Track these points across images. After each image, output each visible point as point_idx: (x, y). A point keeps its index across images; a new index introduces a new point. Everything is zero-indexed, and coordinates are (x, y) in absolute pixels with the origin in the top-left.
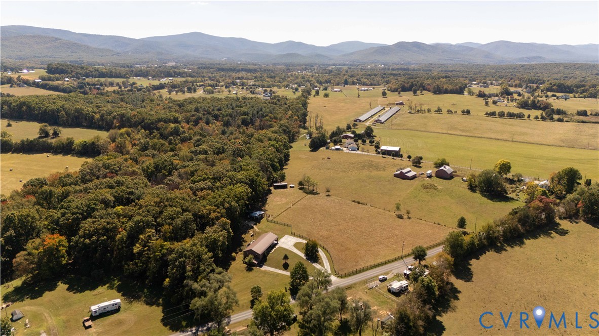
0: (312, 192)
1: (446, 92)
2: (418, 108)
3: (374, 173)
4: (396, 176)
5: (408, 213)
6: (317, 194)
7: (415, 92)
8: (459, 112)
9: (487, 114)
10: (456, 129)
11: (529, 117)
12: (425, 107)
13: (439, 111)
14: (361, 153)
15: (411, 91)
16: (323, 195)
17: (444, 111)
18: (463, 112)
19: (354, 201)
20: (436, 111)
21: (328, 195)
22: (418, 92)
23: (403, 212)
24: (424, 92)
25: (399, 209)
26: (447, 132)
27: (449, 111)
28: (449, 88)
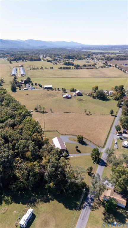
0: (43, 112)
1: (35, 60)
2: (34, 67)
3: (55, 98)
4: (64, 98)
5: (90, 112)
6: (47, 113)
7: (23, 61)
8: (49, 68)
9: (59, 68)
10: (55, 75)
11: (72, 68)
12: (36, 67)
13: (42, 68)
14: (37, 90)
15: (21, 60)
16: (50, 112)
17: (44, 68)
18: (51, 68)
19: (65, 112)
21: (52, 112)
22: (24, 60)
23: (88, 112)
24: (26, 61)
25: (86, 111)
26: (54, 77)
27: (46, 68)
28: (36, 58)
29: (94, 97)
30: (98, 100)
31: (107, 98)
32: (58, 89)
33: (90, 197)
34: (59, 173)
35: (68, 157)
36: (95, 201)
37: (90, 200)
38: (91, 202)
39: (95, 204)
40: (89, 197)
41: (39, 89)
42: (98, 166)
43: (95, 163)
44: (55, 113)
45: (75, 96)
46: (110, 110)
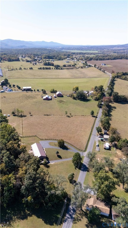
0: (22, 116)
1: (13, 60)
2: (12, 68)
3: (34, 100)
4: (44, 99)
5: (71, 114)
6: (25, 116)
8: (29, 69)
9: (38, 69)
10: (35, 76)
11: (52, 68)
12: (15, 68)
13: (20, 69)
14: (15, 92)
16: (28, 115)
17: (23, 68)
18: (30, 68)
19: (45, 115)
20: (19, 69)
21: (31, 115)
22: (2, 61)
23: (68, 114)
24: (4, 61)
25: (66, 113)
26: (34, 77)
27: (24, 69)
28: (14, 58)
29: (74, 98)
30: (78, 101)
31: (88, 98)
32: (38, 90)
33: (72, 208)
34: (37, 185)
35: (48, 165)
36: (78, 212)
37: (72, 211)
38: (73, 214)
39: (78, 215)
40: (70, 208)
41: (17, 91)
42: (79, 172)
43: (76, 168)
44: (34, 116)
45: (56, 97)
46: (90, 111)
